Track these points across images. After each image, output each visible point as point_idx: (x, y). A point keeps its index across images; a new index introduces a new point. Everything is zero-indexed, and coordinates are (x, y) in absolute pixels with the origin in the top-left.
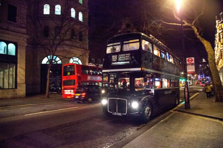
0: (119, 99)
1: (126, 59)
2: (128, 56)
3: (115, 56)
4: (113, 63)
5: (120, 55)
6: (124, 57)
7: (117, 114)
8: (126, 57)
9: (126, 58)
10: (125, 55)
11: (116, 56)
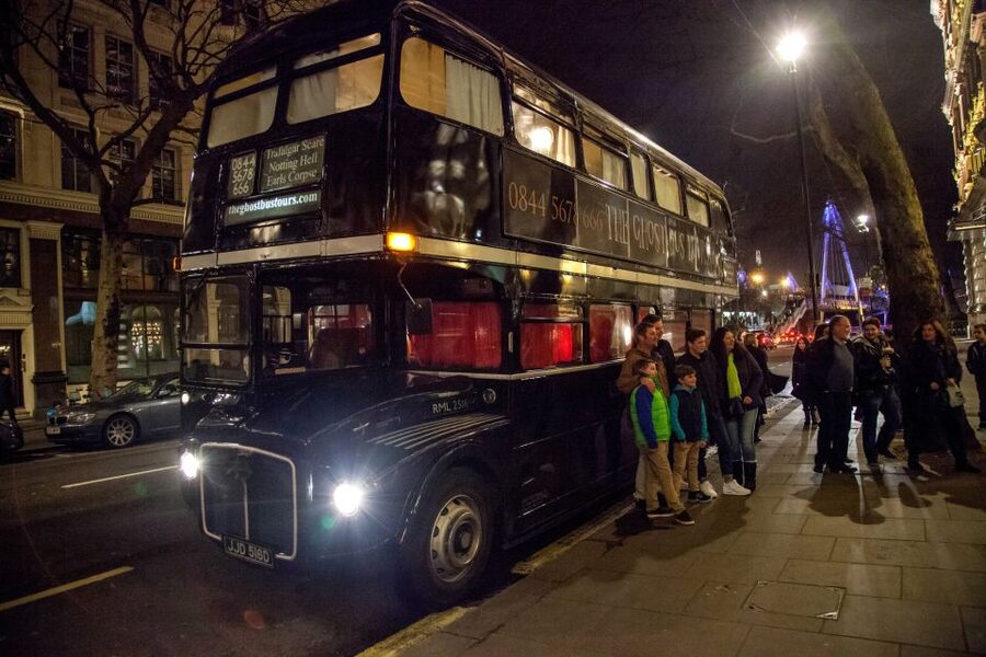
0: (255, 454)
1: (303, 177)
2: (314, 158)
3: (246, 163)
4: (233, 210)
5: (271, 154)
6: (293, 165)
7: (247, 555)
8: (305, 160)
9: (301, 169)
10: (295, 148)
11: (253, 162)
